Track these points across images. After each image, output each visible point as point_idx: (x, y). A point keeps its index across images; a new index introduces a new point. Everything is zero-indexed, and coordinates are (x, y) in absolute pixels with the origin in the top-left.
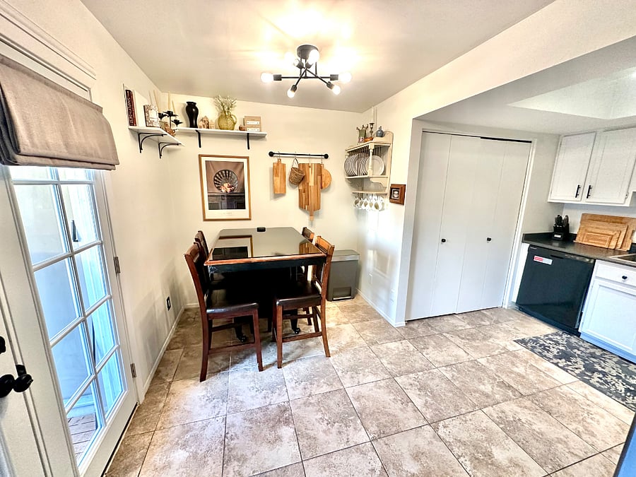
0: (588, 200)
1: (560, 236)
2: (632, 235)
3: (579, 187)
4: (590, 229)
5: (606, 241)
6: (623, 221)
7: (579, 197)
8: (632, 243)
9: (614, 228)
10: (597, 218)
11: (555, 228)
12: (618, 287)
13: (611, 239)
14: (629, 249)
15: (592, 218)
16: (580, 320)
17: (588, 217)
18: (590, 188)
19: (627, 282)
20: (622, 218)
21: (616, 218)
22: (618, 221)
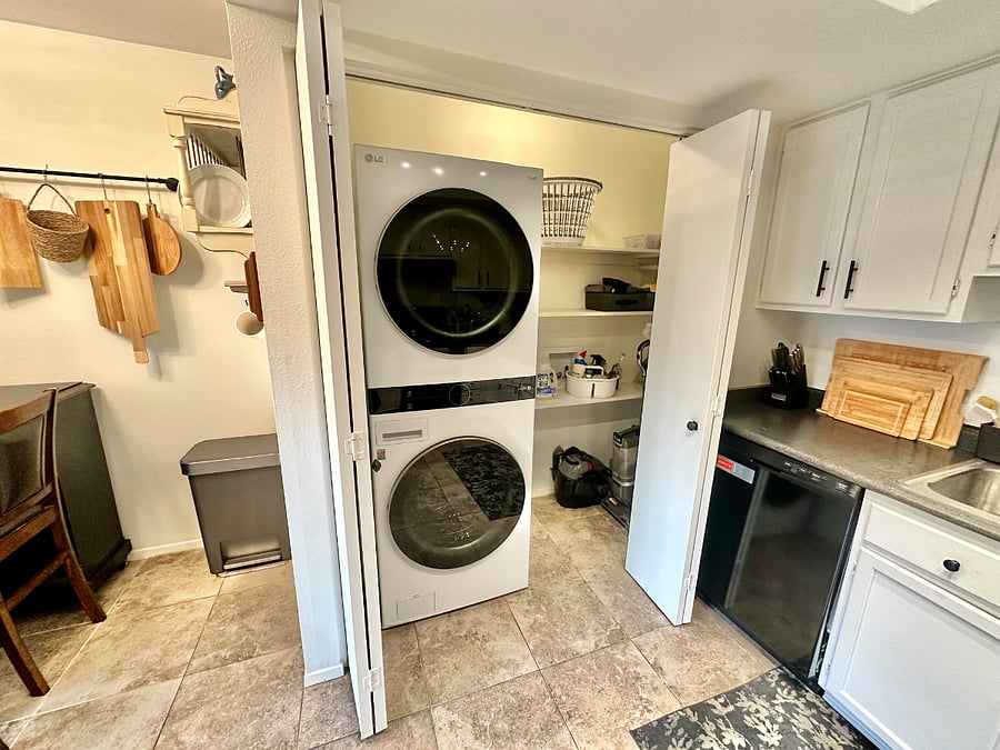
0: (849, 303)
1: (783, 398)
2: (963, 402)
3: (824, 268)
4: (854, 382)
5: (894, 416)
6: (941, 363)
7: (826, 294)
8: (964, 425)
9: (916, 381)
10: (874, 353)
11: (772, 375)
12: (931, 590)
13: (907, 413)
14: (954, 444)
15: (862, 352)
16: (822, 654)
17: (851, 351)
18: (853, 268)
19: (959, 579)
20: (936, 354)
21: (921, 352)
22: (926, 361)
